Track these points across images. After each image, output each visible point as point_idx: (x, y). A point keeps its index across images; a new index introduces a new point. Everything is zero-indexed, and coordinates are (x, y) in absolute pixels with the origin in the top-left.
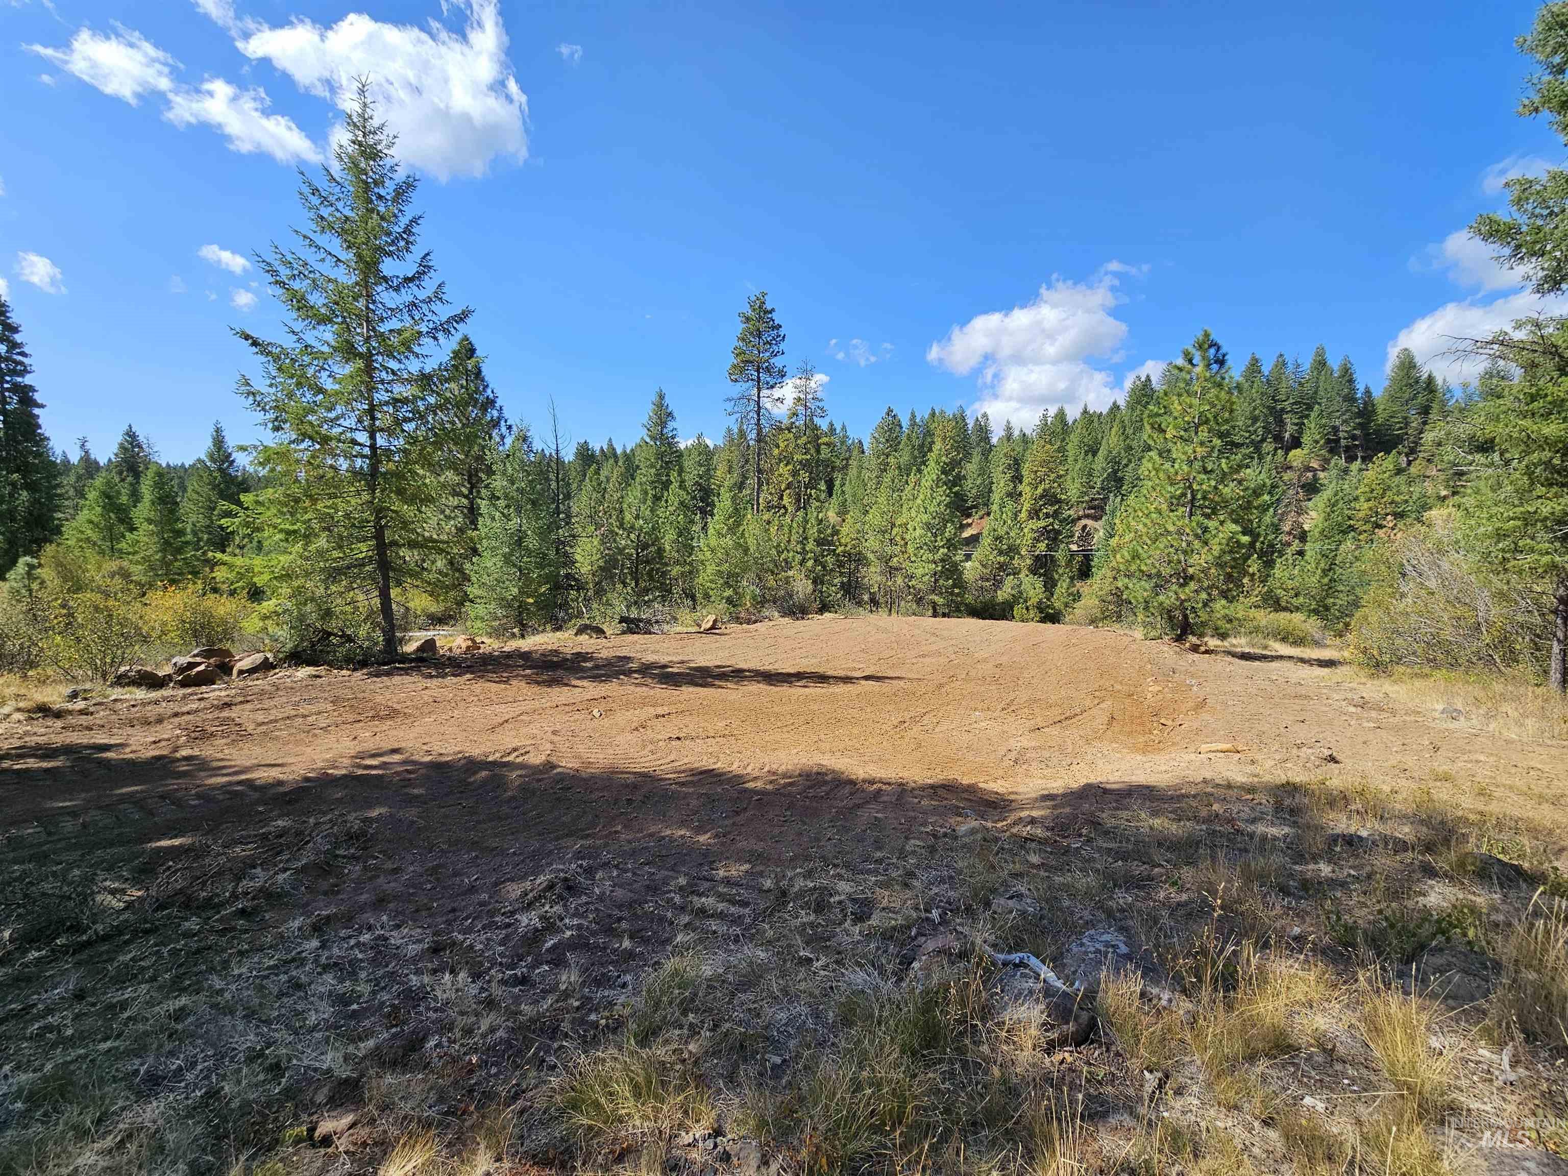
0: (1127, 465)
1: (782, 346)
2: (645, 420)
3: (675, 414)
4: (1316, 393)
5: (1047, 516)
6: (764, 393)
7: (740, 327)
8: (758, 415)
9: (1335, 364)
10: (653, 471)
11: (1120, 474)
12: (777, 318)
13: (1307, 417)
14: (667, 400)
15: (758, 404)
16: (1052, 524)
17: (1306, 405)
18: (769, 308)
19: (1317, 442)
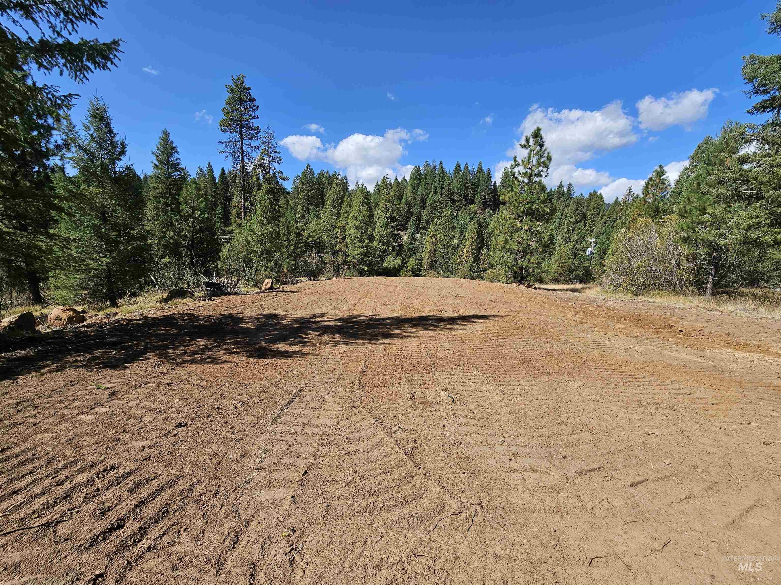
0: (414, 206)
1: (257, 113)
2: (155, 149)
3: (179, 149)
4: (479, 181)
5: (392, 227)
6: (246, 141)
7: (227, 95)
8: (242, 155)
9: (485, 170)
10: (164, 186)
11: (411, 210)
12: (253, 93)
13: (476, 191)
14: (172, 138)
15: (242, 148)
16: (394, 231)
17: (476, 186)
18: (247, 86)
19: (479, 202)
